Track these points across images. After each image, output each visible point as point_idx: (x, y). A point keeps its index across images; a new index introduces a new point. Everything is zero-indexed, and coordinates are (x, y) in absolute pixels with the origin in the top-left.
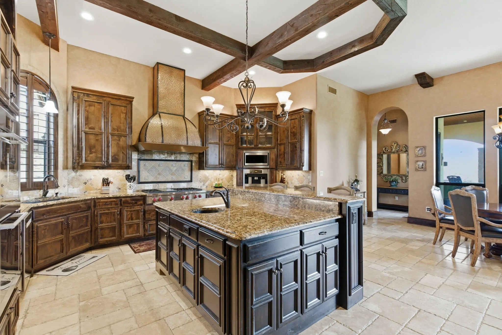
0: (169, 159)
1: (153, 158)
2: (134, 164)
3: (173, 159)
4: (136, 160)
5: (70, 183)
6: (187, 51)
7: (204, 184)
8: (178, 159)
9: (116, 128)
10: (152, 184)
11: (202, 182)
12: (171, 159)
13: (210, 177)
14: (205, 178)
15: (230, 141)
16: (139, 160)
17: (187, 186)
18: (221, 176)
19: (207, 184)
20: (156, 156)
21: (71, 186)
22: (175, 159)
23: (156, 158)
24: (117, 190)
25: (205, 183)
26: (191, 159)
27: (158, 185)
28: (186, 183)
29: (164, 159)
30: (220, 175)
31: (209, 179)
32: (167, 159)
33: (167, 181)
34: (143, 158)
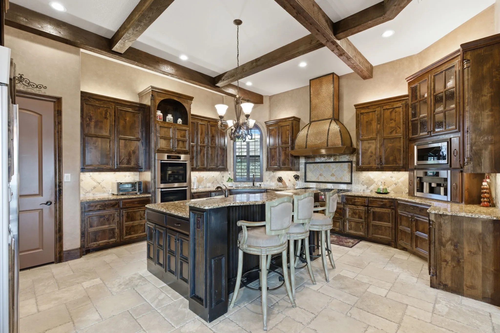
0: (328, 161)
1: (316, 161)
2: (302, 166)
3: (333, 161)
4: (304, 163)
5: (271, 179)
6: (303, 64)
7: (367, 188)
8: (337, 160)
9: (284, 142)
10: (315, 184)
11: (365, 185)
12: (331, 161)
13: (376, 180)
14: (370, 181)
15: (394, 132)
16: (306, 163)
17: (347, 188)
18: (393, 179)
19: (372, 187)
20: (318, 159)
21: (272, 181)
22: (335, 161)
23: (318, 161)
24: (293, 185)
25: (369, 187)
26: (352, 160)
27: (320, 185)
28: (346, 185)
29: (324, 161)
30: (392, 177)
31: (375, 182)
32: (327, 161)
33: (327, 181)
34: (308, 162)
